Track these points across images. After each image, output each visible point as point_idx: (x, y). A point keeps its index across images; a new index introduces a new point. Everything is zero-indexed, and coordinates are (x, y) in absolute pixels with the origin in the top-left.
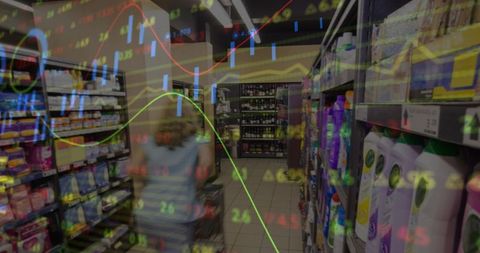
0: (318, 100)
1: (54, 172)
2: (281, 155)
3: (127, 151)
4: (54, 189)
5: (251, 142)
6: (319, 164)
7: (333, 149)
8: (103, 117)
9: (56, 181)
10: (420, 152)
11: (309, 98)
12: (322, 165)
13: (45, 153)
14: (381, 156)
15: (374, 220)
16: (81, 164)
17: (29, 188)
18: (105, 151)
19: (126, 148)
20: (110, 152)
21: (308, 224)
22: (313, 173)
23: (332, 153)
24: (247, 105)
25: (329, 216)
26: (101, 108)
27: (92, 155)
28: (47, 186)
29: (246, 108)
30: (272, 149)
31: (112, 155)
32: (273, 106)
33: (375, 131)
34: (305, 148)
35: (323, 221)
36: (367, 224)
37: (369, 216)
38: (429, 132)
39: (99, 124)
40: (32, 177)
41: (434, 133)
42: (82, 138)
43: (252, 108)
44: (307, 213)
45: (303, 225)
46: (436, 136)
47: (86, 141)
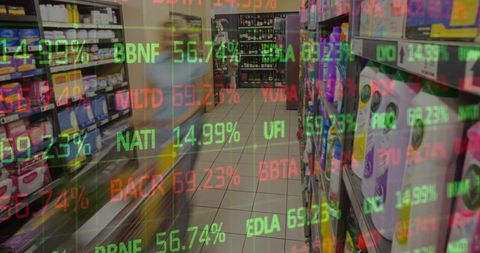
0: (315, 30)
1: (52, 106)
2: (280, 84)
3: (126, 83)
4: (53, 123)
5: (250, 73)
6: (316, 96)
7: (329, 81)
8: (101, 51)
9: (54, 115)
10: (417, 91)
11: (306, 28)
12: (319, 97)
13: (43, 88)
14: (377, 92)
15: (370, 157)
16: (80, 97)
17: (28, 123)
18: (103, 84)
19: (124, 80)
20: (108, 85)
21: (306, 155)
22: (311, 103)
23: (329, 86)
24: (245, 36)
25: (326, 148)
26: (98, 42)
27: (90, 88)
28: (46, 120)
29: (244, 39)
30: (270, 79)
31: (110, 88)
32: (271, 36)
33: (370, 66)
34: (303, 77)
35: (321, 153)
36: (364, 161)
37: (365, 154)
38: (427, 73)
39: (96, 57)
40: (30, 112)
41: (433, 75)
42: (80, 72)
43: (249, 38)
44: (305, 144)
45: (302, 154)
46: (434, 78)
47: (84, 75)
